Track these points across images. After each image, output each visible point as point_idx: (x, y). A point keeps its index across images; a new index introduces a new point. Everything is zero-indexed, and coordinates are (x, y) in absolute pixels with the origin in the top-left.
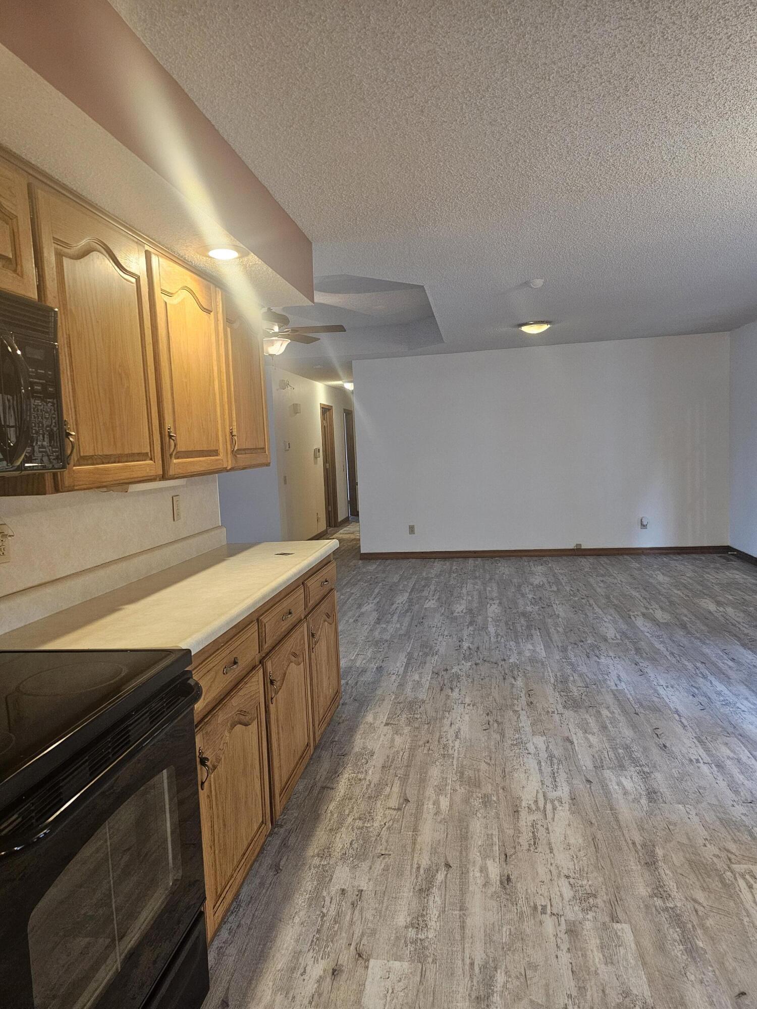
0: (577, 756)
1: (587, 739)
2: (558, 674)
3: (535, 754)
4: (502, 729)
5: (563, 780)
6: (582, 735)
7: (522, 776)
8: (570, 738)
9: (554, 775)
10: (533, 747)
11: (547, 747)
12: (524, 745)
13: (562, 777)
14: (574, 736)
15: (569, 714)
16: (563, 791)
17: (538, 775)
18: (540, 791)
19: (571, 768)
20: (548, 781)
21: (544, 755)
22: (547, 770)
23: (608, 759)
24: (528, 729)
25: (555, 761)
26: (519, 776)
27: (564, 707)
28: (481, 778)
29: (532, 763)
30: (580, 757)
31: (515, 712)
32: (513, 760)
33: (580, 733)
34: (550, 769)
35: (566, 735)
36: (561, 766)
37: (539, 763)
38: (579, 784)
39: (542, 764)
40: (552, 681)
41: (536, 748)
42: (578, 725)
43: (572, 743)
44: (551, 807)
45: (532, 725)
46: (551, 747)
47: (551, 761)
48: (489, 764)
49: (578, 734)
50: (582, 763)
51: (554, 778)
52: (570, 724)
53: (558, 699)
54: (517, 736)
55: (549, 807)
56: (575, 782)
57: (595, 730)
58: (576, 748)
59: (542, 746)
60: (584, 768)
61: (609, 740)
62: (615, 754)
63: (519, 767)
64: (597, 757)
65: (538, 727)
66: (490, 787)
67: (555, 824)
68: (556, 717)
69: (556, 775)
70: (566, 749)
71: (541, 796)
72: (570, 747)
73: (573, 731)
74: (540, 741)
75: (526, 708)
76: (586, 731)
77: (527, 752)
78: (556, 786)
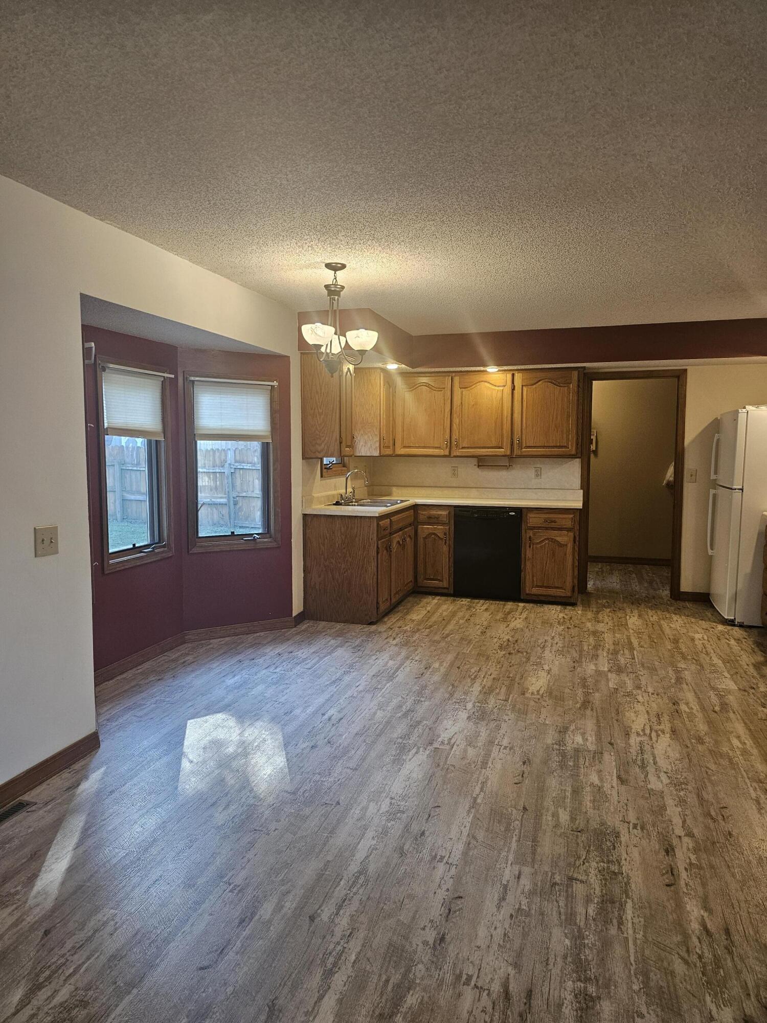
0: (616, 765)
1: (601, 780)
2: (613, 931)
3: (660, 771)
4: (702, 805)
5: (634, 747)
6: (605, 785)
7: (672, 755)
8: (619, 782)
9: (642, 751)
10: (662, 778)
11: (646, 776)
12: (673, 782)
13: (634, 750)
14: (615, 785)
15: (614, 821)
16: (634, 740)
17: (656, 752)
18: (654, 741)
19: (625, 755)
20: (647, 748)
21: (651, 769)
22: (648, 756)
23: (587, 758)
24: (670, 802)
25: (639, 762)
26: (675, 754)
27: (618, 836)
28: (711, 756)
29: (662, 763)
30: (614, 763)
31: (690, 835)
32: (683, 769)
33: (607, 786)
34: (645, 756)
35: (623, 787)
36: (634, 758)
37: (655, 763)
38: (620, 743)
39: (652, 762)
40: (629, 905)
41: (659, 777)
42: (606, 799)
43: (619, 777)
44: (646, 731)
45: (663, 808)
46: (643, 776)
47: (643, 763)
48: (707, 768)
49: (609, 786)
50: (613, 758)
51: (641, 750)
52: (616, 803)
53: (624, 856)
54: (682, 793)
55: (648, 732)
56: (624, 745)
57: (588, 789)
58: (615, 771)
59: (652, 778)
60: (612, 754)
61: (577, 776)
62: (578, 762)
63: (676, 762)
64: (597, 761)
65: (656, 803)
66: (700, 749)
67: (643, 723)
68: (632, 817)
69: (640, 751)
70: (627, 772)
71: (654, 738)
72: (622, 773)
73: (614, 793)
74: (655, 784)
75: (675, 842)
76: (599, 790)
77: (669, 775)
78: (640, 743)
